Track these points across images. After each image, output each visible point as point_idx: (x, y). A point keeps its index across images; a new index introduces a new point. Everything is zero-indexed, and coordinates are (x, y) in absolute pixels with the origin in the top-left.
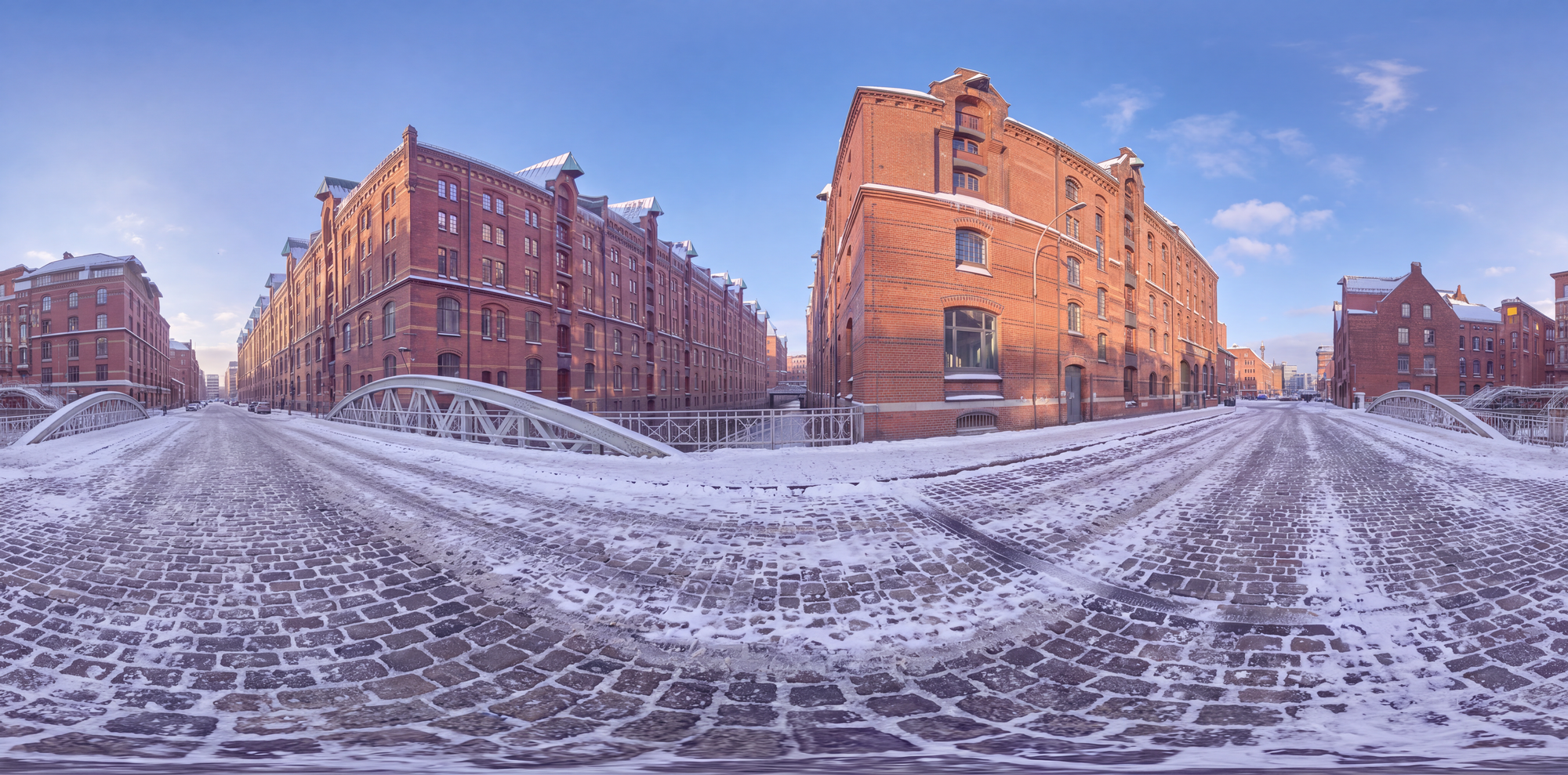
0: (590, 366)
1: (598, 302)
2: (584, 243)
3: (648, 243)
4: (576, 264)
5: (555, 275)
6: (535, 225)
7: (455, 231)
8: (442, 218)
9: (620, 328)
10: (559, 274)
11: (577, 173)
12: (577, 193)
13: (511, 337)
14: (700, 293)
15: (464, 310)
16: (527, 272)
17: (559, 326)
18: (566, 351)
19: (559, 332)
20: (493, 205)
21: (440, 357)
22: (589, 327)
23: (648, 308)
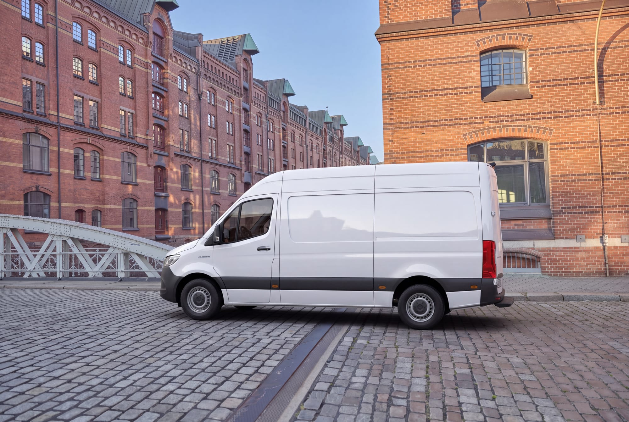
0: (187, 204)
1: (195, 143)
2: (180, 83)
3: (244, 83)
4: (171, 106)
5: (151, 117)
6: (129, 63)
7: (41, 61)
8: (26, 46)
9: (217, 168)
10: (154, 116)
11: (172, 6)
12: (172, 29)
13: (106, 176)
14: (298, 132)
15: (54, 148)
16: (122, 113)
17: (156, 167)
18: (163, 191)
19: (155, 173)
20: (84, 35)
21: (26, 195)
22: (185, 168)
23: (245, 149)
